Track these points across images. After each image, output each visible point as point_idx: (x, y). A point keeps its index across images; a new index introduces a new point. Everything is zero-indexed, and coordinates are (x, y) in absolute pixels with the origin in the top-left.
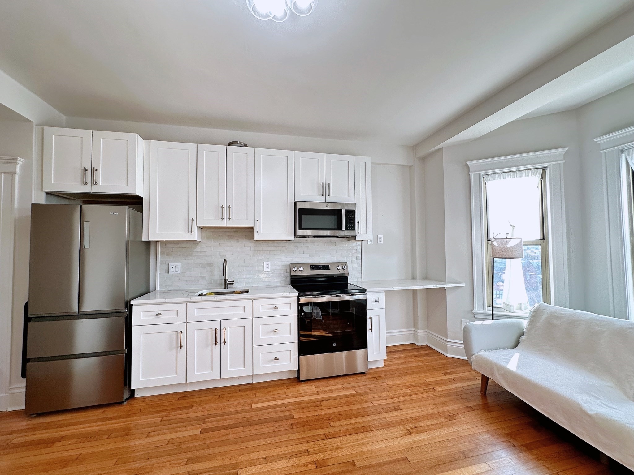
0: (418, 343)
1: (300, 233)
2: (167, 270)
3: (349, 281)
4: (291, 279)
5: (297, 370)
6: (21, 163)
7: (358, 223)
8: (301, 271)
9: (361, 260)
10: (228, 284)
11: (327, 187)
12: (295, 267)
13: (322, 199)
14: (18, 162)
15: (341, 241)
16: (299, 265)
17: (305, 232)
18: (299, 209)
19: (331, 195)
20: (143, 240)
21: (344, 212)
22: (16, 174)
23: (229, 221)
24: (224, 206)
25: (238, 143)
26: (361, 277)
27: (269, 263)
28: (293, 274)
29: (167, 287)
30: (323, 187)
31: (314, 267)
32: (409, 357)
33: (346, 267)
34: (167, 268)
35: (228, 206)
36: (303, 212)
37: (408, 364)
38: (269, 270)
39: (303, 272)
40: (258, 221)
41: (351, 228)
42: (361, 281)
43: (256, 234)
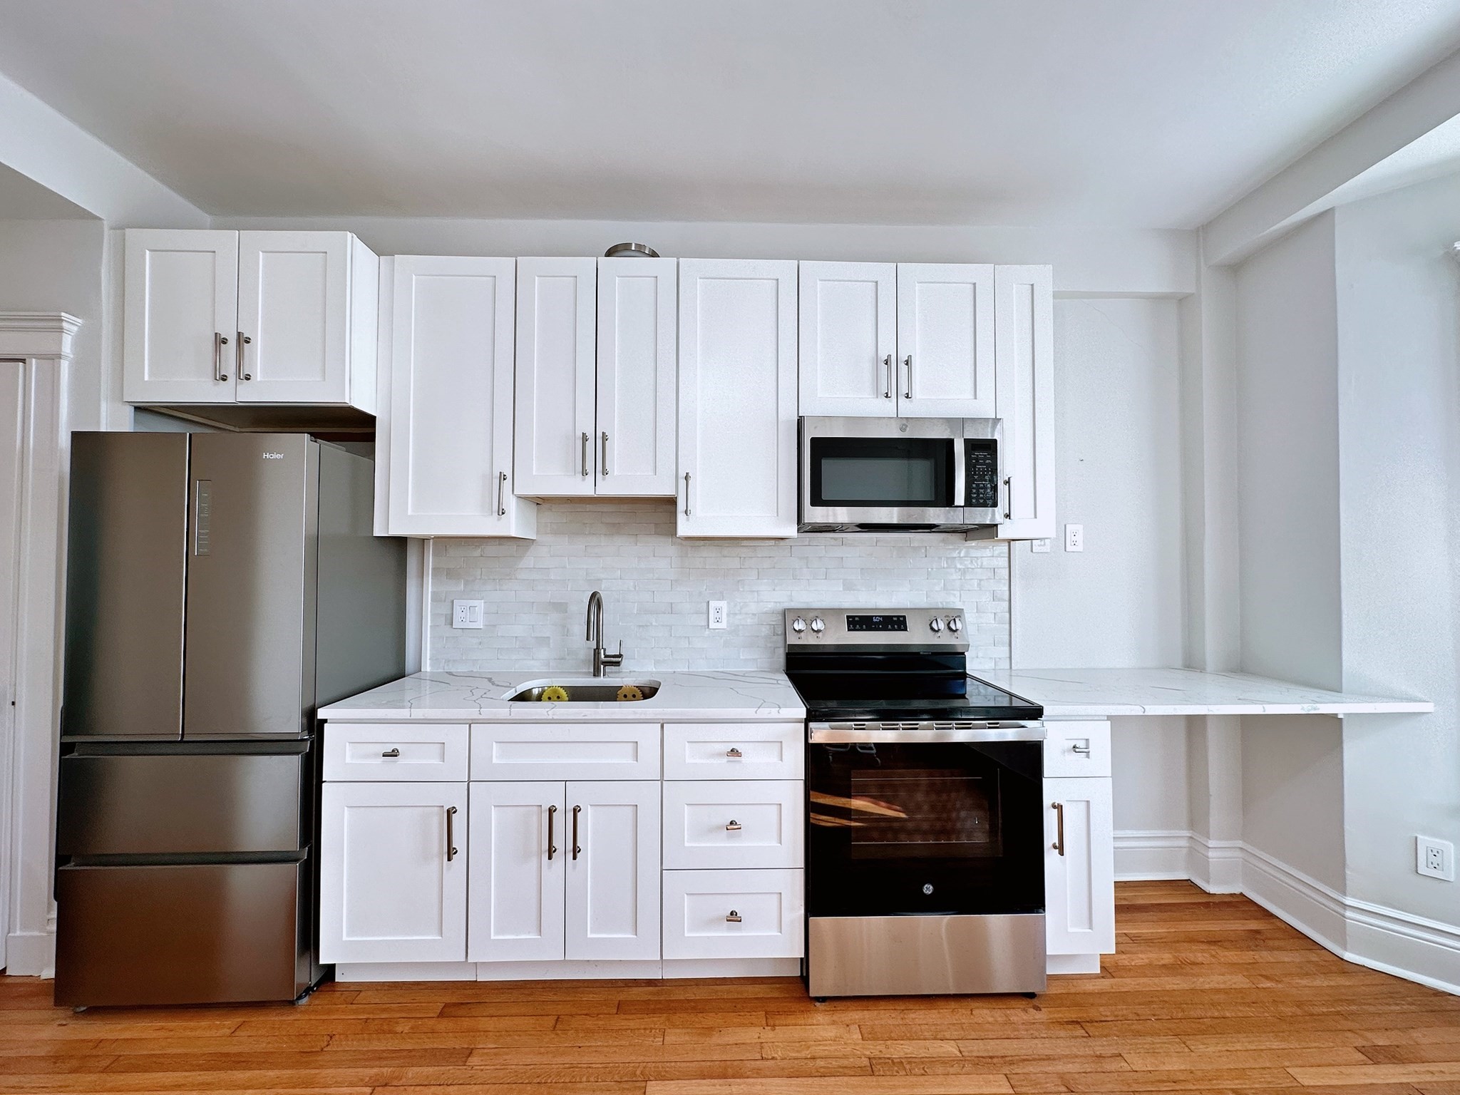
0: (1208, 882)
1: (818, 515)
2: (449, 617)
3: (970, 668)
4: (787, 654)
5: (801, 959)
6: (75, 329)
7: (1008, 482)
8: (818, 631)
9: (1007, 603)
10: (606, 664)
11: (903, 368)
12: (800, 621)
13: (886, 408)
14: (65, 325)
15: (943, 540)
16: (812, 615)
17: (831, 513)
18: (813, 440)
19: (917, 393)
20: (376, 534)
21: (959, 448)
22: (60, 358)
23: (604, 479)
24: (590, 435)
25: (633, 248)
26: (1008, 655)
27: (723, 604)
28: (793, 640)
29: (448, 665)
30: (889, 370)
31: (857, 623)
32: (1191, 940)
33: (959, 625)
34: (449, 612)
35: (599, 434)
36: (826, 449)
37: (1193, 975)
38: (723, 625)
39: (823, 635)
40: (686, 478)
41: (982, 498)
42: (1008, 667)
43: (681, 517)
